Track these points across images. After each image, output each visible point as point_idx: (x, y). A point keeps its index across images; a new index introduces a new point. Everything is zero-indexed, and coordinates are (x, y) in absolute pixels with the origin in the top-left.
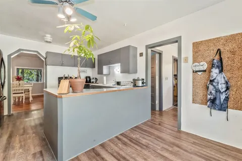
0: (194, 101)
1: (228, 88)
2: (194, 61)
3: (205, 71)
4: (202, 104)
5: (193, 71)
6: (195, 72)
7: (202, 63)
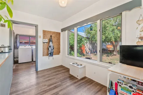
0: (43, 55)
1: (53, 49)
2: (43, 38)
3: (47, 43)
4: (46, 56)
5: (43, 43)
6: (44, 43)
7: (46, 39)
